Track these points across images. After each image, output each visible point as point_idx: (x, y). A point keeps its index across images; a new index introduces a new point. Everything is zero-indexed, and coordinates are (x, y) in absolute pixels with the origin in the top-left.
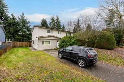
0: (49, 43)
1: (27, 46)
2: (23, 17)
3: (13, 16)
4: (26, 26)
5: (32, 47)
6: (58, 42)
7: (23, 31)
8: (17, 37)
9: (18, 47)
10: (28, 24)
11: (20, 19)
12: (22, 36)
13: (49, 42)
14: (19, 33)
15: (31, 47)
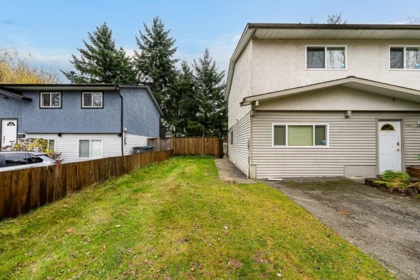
0: (320, 134)
1: (210, 155)
2: (205, 63)
3: (184, 69)
4: (214, 90)
5: (228, 156)
6: (387, 127)
7: (207, 106)
8: (191, 125)
9: (184, 155)
10: (220, 80)
11: (199, 71)
12: (205, 121)
13: (321, 129)
14: (198, 115)
15: (224, 160)
